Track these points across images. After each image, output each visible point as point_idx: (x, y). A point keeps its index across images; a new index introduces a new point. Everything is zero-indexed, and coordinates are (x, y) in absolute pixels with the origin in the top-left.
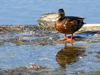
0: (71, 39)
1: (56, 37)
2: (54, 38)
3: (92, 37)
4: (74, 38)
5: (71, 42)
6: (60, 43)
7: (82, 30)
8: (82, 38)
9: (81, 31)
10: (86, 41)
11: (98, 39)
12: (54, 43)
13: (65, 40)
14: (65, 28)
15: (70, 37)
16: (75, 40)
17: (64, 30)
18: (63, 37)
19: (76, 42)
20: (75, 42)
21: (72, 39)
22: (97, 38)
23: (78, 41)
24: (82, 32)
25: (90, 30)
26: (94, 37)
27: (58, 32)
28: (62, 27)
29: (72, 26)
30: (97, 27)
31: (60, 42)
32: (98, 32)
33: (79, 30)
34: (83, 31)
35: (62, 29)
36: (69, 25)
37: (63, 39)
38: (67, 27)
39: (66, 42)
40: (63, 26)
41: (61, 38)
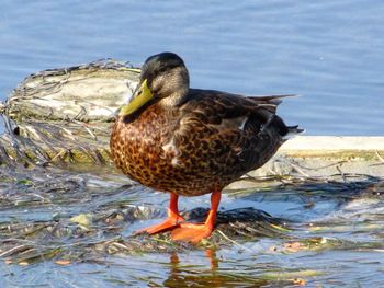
0: (206, 227)
1: (114, 215)
2: (103, 220)
3: (334, 216)
4: (222, 220)
5: (204, 242)
6: (138, 251)
7: (278, 171)
8: (277, 221)
9: (271, 178)
10: (297, 239)
11: (371, 226)
12: (100, 248)
13: (171, 229)
14: (174, 162)
15: (198, 215)
16: (234, 234)
17: (163, 171)
18: (156, 215)
19: (237, 245)
20: (229, 246)
21: (214, 226)
22: (367, 221)
23: (249, 239)
24: (277, 183)
25: (326, 174)
26: (347, 216)
27: (126, 180)
28: (150, 156)
29: (219, 145)
30: (367, 155)
31: (138, 242)
32: (372, 186)
33: (260, 173)
34: (279, 178)
35: (155, 169)
36: (197, 144)
37: (159, 223)
38: (184, 156)
39: (177, 243)
40: (162, 151)
41: (144, 218)
